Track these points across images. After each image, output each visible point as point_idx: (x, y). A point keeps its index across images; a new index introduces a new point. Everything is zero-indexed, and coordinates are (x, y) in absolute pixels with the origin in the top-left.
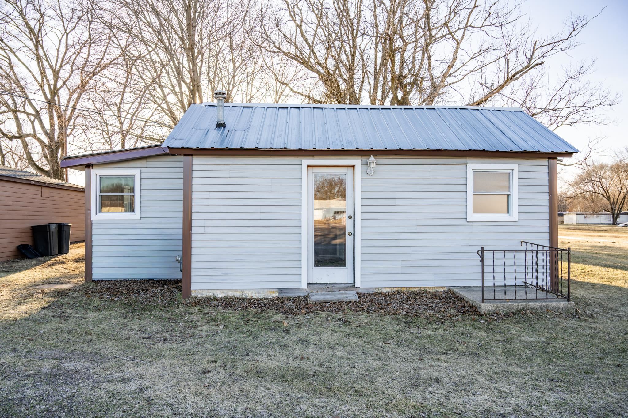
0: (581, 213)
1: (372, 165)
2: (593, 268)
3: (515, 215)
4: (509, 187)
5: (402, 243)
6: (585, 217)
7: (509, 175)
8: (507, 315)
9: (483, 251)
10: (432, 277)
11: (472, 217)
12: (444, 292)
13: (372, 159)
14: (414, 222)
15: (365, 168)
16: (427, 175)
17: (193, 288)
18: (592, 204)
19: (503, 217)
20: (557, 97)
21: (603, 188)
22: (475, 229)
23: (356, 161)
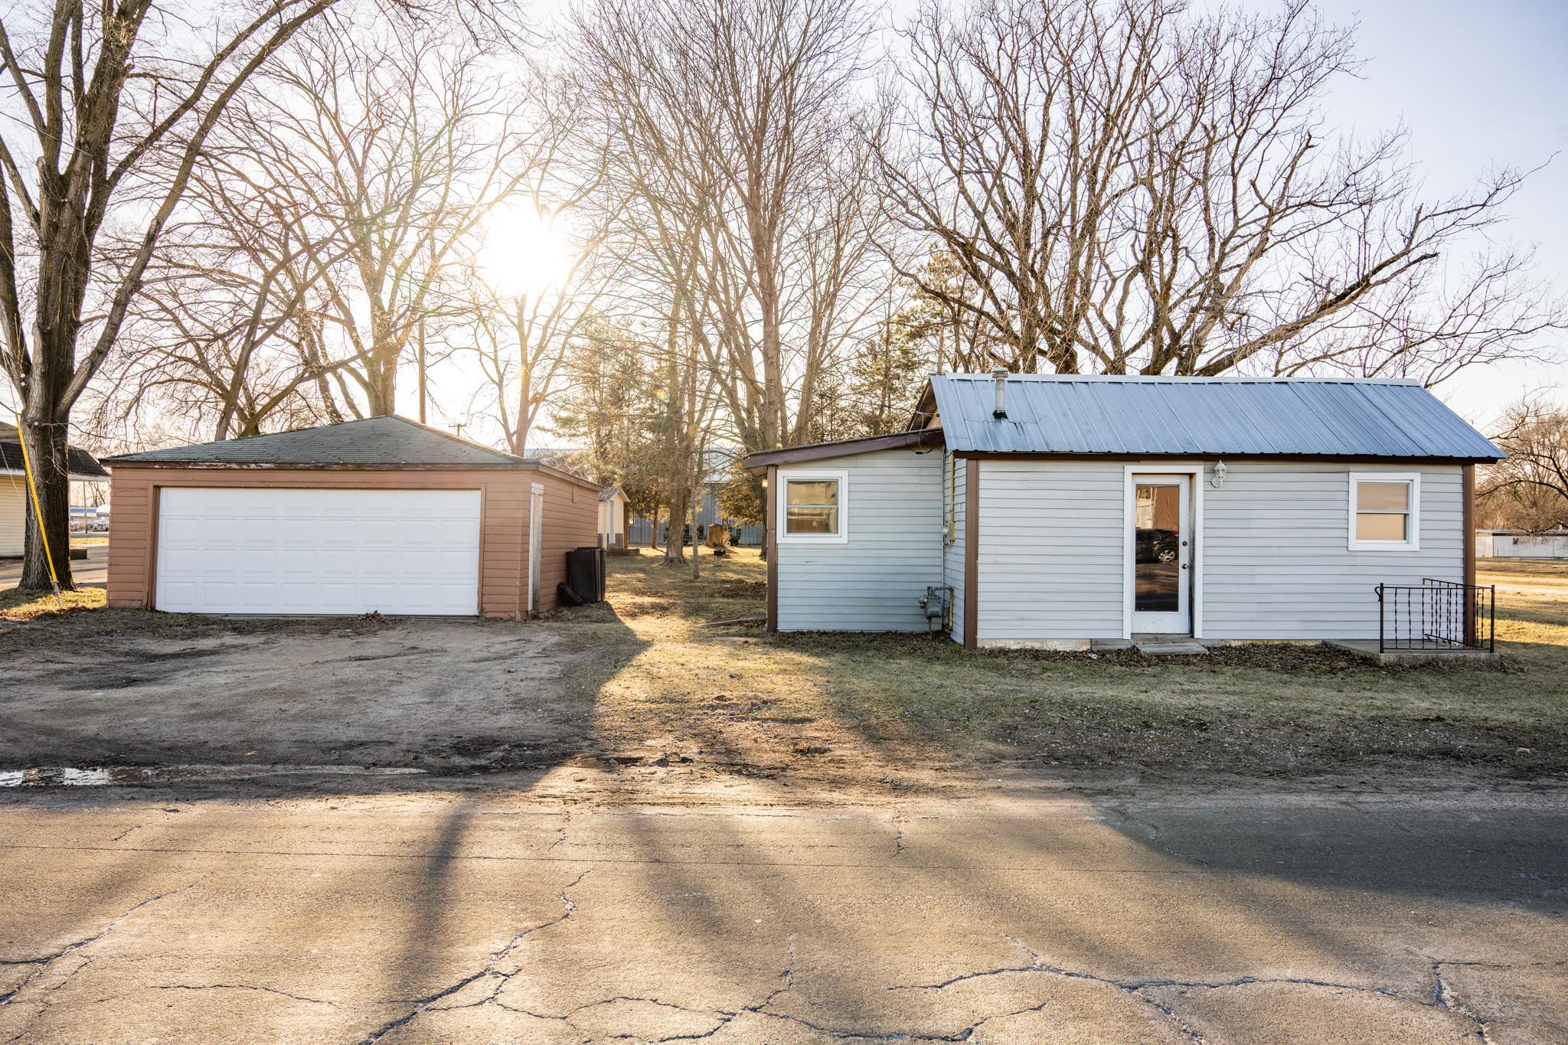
0: (1505, 531)
1: (1221, 474)
2: (1525, 624)
3: (1415, 543)
4: (1407, 504)
5: (1258, 579)
6: (1515, 542)
7: (1407, 487)
8: (1413, 667)
9: (1382, 587)
10: (1299, 626)
11: (1355, 545)
12: (1317, 647)
13: (1221, 465)
14: (1276, 551)
15: (1209, 476)
16: (1295, 486)
17: (980, 635)
18: (1533, 511)
19: (1399, 545)
20: (1462, 311)
21: (1558, 472)
22: (1360, 561)
23: (1198, 468)
